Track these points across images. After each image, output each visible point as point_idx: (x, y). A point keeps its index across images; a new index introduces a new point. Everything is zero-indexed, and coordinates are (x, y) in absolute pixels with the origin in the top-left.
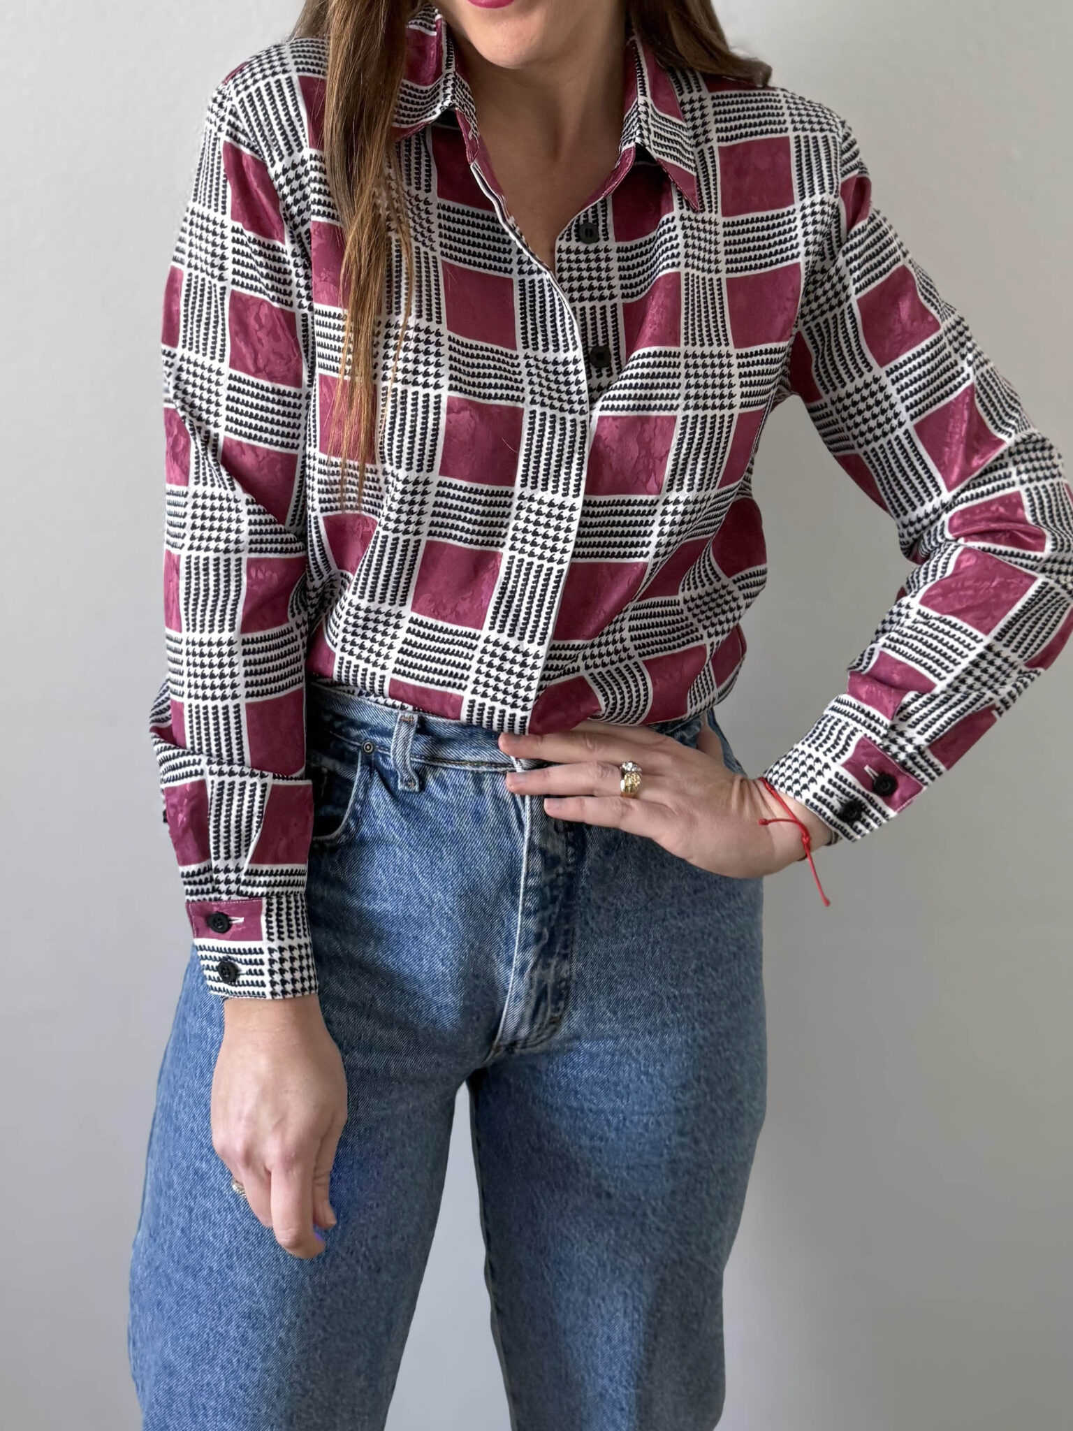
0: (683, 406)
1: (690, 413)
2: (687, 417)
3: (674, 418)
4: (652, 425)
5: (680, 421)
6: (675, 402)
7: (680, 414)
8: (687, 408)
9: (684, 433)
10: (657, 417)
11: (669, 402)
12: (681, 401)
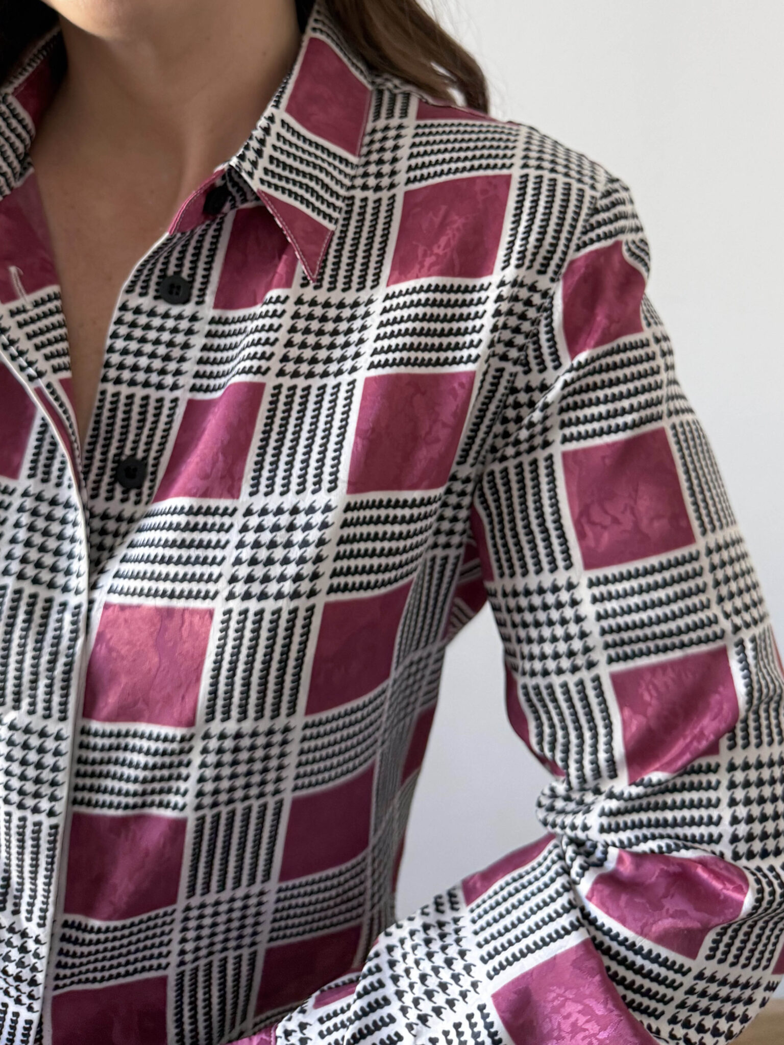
0: (225, 593)
1: (236, 605)
2: (229, 612)
3: (211, 613)
4: (177, 619)
5: (218, 617)
6: (212, 587)
7: (219, 606)
8: (231, 596)
9: (225, 638)
10: (184, 610)
11: (203, 587)
12: (223, 587)
